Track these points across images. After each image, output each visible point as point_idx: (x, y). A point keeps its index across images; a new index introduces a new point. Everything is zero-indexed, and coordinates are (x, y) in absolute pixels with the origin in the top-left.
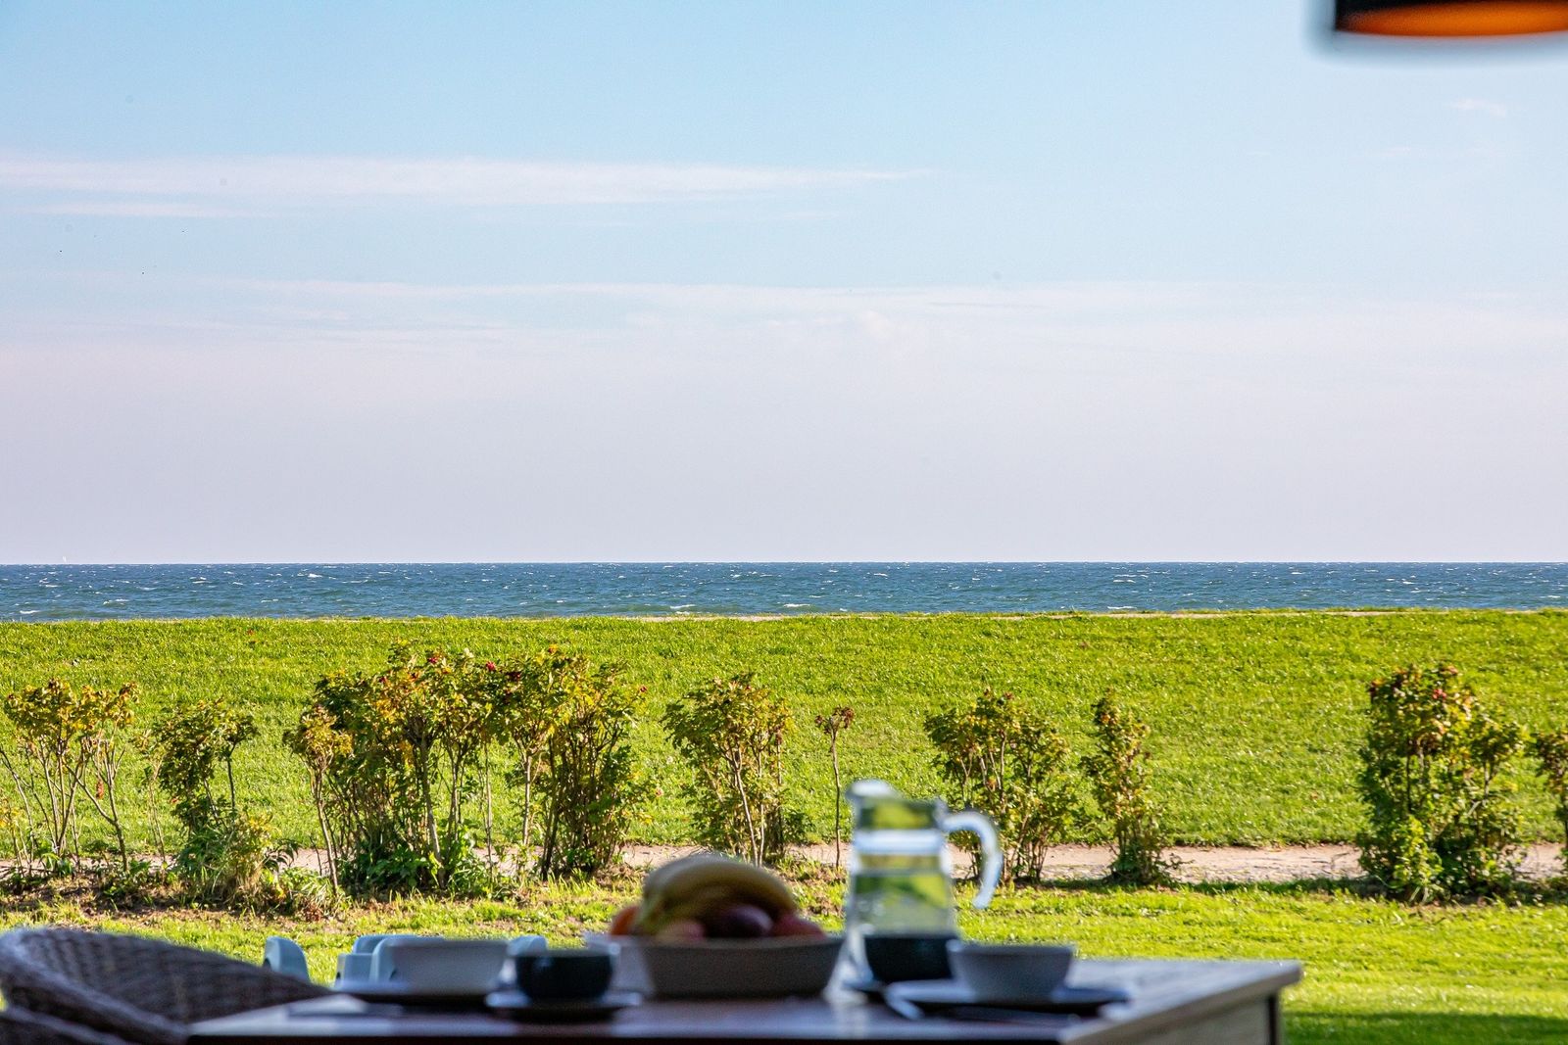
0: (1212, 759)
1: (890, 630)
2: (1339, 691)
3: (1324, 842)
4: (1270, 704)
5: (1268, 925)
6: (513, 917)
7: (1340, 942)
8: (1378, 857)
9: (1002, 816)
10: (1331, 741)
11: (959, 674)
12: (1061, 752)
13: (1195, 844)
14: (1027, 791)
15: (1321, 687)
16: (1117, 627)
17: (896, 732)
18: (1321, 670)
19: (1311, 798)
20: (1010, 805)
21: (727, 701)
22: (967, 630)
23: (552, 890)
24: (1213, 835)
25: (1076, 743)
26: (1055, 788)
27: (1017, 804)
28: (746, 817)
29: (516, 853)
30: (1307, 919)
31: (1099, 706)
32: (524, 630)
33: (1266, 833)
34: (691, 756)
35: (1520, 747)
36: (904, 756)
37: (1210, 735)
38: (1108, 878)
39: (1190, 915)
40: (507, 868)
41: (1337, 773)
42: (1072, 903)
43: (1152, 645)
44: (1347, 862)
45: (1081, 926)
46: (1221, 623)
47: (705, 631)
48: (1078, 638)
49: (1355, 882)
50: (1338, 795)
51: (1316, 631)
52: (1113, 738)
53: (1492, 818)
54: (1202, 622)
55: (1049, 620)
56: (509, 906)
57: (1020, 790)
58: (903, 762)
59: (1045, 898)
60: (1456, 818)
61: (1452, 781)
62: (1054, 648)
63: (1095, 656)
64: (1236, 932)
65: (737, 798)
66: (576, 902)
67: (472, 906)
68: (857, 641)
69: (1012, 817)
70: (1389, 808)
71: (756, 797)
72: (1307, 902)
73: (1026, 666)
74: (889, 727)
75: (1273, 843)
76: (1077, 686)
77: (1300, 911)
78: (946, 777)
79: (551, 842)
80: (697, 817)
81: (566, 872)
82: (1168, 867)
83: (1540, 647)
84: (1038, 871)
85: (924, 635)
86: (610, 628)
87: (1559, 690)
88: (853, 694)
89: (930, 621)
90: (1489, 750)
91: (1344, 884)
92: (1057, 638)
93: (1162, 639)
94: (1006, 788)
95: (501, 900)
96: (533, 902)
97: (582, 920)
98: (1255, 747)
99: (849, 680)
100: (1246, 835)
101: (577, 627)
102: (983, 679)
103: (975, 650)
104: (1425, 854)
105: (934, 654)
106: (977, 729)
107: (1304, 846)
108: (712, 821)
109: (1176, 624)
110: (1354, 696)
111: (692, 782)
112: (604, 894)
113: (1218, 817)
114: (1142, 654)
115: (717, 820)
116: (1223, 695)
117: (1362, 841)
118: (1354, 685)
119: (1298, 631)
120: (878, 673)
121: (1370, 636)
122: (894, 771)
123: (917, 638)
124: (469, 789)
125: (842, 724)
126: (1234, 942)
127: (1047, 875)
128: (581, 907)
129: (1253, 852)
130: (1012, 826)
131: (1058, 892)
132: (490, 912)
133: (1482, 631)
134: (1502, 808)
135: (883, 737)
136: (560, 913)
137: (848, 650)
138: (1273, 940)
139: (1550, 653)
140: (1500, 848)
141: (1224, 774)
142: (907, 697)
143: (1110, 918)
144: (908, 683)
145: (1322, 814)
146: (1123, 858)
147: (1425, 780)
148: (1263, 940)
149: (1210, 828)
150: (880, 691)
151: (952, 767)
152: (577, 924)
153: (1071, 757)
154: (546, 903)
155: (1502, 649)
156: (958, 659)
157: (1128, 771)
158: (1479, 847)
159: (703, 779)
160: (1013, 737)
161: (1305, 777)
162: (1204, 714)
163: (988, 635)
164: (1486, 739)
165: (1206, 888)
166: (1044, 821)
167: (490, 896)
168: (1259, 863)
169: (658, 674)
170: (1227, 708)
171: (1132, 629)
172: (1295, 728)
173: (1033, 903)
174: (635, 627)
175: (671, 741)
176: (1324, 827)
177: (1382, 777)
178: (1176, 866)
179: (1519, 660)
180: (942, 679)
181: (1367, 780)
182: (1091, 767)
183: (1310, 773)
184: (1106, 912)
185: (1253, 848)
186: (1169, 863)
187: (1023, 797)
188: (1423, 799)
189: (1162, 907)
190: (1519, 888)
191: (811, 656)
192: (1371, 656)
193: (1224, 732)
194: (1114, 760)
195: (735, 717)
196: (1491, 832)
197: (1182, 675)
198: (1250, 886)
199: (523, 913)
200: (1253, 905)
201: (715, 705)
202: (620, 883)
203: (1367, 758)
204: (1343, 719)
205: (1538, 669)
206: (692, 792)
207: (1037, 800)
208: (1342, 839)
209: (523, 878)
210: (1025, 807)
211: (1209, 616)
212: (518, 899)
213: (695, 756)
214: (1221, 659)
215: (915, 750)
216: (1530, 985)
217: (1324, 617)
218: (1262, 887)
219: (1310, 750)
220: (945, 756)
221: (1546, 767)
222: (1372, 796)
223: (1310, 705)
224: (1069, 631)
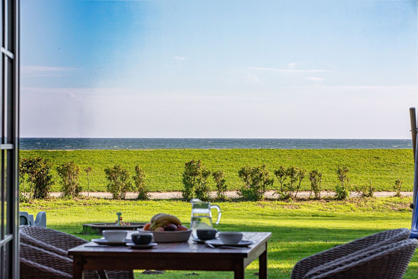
0: (153, 176)
1: (94, 153)
2: (175, 164)
3: (174, 191)
4: (163, 166)
5: (167, 207)
6: (29, 206)
7: (180, 210)
8: (186, 194)
9: (118, 187)
10: (174, 173)
11: (107, 161)
12: (129, 175)
13: (151, 192)
14: (123, 183)
15: (172, 163)
16: (135, 152)
17: (96, 171)
18: (172, 160)
19: (171, 183)
20: (120, 185)
21: (68, 166)
22: (108, 152)
23: (36, 201)
24: (154, 190)
25: (132, 173)
26: (128, 182)
27: (121, 185)
28: (72, 187)
29: (29, 194)
30: (173, 206)
31: (136, 167)
32: (27, 152)
33: (163, 190)
34: (61, 176)
35: (211, 174)
36: (98, 176)
37: (153, 172)
38: (137, 198)
39: (153, 205)
40: (28, 197)
41: (175, 178)
42: (131, 203)
43: (142, 155)
44: (180, 195)
45: (133, 207)
46: (154, 151)
47: (60, 153)
48: (128, 154)
49: (181, 198)
50: (176, 183)
51: (171, 153)
52: (138, 173)
53: (206, 187)
54: (150, 151)
55: (123, 151)
56: (28, 204)
57: (121, 182)
58: (97, 177)
59: (127, 202)
60: (199, 187)
61: (199, 181)
62: (124, 156)
63: (131, 157)
64: (161, 208)
65: (70, 184)
66: (41, 203)
67: (21, 204)
68: (88, 155)
69: (120, 187)
70: (188, 185)
71: (73, 184)
72: (173, 202)
73: (119, 159)
74: (95, 170)
75: (165, 191)
76: (128, 163)
77: (172, 204)
78: (108, 180)
79: (36, 192)
80: (62, 187)
81: (38, 197)
82: (148, 196)
83: (210, 156)
84: (125, 197)
85: (100, 153)
86: (42, 152)
87: (214, 164)
88: (88, 164)
89: (101, 151)
90: (205, 175)
91: (179, 199)
92: (124, 154)
93: (143, 154)
94: (119, 182)
95: (27, 203)
96: (33, 203)
97: (42, 206)
98: (161, 174)
99: (86, 162)
100: (160, 190)
101: (37, 152)
102: (111, 162)
103: (110, 156)
104: (194, 194)
105: (102, 157)
106: (114, 171)
107: (170, 192)
108: (65, 188)
109: (146, 152)
110: (178, 165)
111: (62, 181)
112: (46, 201)
113: (155, 187)
114: (140, 157)
115: (66, 188)
116: (155, 164)
117: (183, 191)
118: (178, 163)
119: (167, 153)
120: (92, 160)
121: (180, 154)
122: (96, 179)
123: (99, 154)
124: (21, 182)
125: (89, 170)
126: (161, 210)
127: (126, 198)
128: (42, 204)
129: (161, 193)
130: (120, 189)
131: (129, 201)
132: (25, 205)
133: (200, 153)
134: (207, 185)
135: (94, 172)
136: (38, 205)
137: (87, 156)
138: (168, 210)
139: (212, 157)
140: (207, 192)
141: (155, 179)
142: (97, 165)
143: (138, 206)
144: (98, 162)
145: (173, 186)
146: (140, 195)
147: (194, 181)
148: (166, 209)
149: (153, 189)
150: (93, 164)
151: (109, 178)
152: (41, 207)
153: (131, 176)
154: (35, 203)
155: (203, 156)
156: (107, 158)
157: (141, 179)
158: (203, 192)
159: (63, 180)
160: (120, 173)
161: (170, 179)
162: (151, 168)
163: (112, 153)
164: (205, 173)
165: (154, 200)
166: (126, 188)
167: (24, 202)
168: (162, 195)
169: (52, 160)
170: (155, 167)
171: (138, 152)
172: (168, 170)
173: (124, 203)
174: (47, 152)
175: (58, 173)
176: (173, 189)
177: (187, 180)
178: (150, 196)
179: (206, 158)
180: (104, 162)
181: (184, 180)
182: (134, 178)
183: (171, 179)
184: (137, 205)
185: (161, 192)
186: (148, 195)
187: (122, 184)
188: (194, 184)
189: (147, 204)
190: (210, 199)
191: (80, 157)
192: (180, 157)
193: (155, 171)
194: (139, 177)
195: (70, 169)
196: (205, 189)
197: (147, 161)
198: (163, 200)
199: (31, 205)
200: (164, 204)
201: (66, 167)
202: (48, 199)
203: (184, 176)
204: (176, 169)
205: (210, 160)
206: (62, 183)
207: (125, 184)
208: (177, 190)
209: (31, 199)
210: (122, 185)
211: (151, 150)
212: (30, 203)
213: (62, 176)
214: (154, 158)
215: (100, 175)
216: (214, 217)
217: (172, 150)
218: (165, 200)
219: (170, 174)
220: (108, 176)
221: (215, 178)
222: (185, 183)
223: (170, 166)
224: (126, 153)
